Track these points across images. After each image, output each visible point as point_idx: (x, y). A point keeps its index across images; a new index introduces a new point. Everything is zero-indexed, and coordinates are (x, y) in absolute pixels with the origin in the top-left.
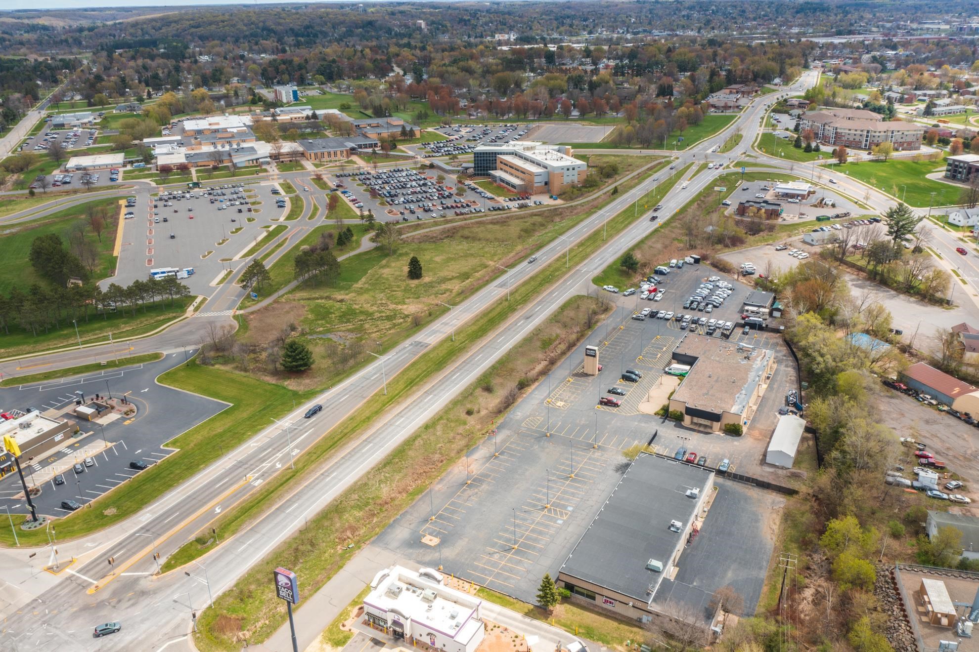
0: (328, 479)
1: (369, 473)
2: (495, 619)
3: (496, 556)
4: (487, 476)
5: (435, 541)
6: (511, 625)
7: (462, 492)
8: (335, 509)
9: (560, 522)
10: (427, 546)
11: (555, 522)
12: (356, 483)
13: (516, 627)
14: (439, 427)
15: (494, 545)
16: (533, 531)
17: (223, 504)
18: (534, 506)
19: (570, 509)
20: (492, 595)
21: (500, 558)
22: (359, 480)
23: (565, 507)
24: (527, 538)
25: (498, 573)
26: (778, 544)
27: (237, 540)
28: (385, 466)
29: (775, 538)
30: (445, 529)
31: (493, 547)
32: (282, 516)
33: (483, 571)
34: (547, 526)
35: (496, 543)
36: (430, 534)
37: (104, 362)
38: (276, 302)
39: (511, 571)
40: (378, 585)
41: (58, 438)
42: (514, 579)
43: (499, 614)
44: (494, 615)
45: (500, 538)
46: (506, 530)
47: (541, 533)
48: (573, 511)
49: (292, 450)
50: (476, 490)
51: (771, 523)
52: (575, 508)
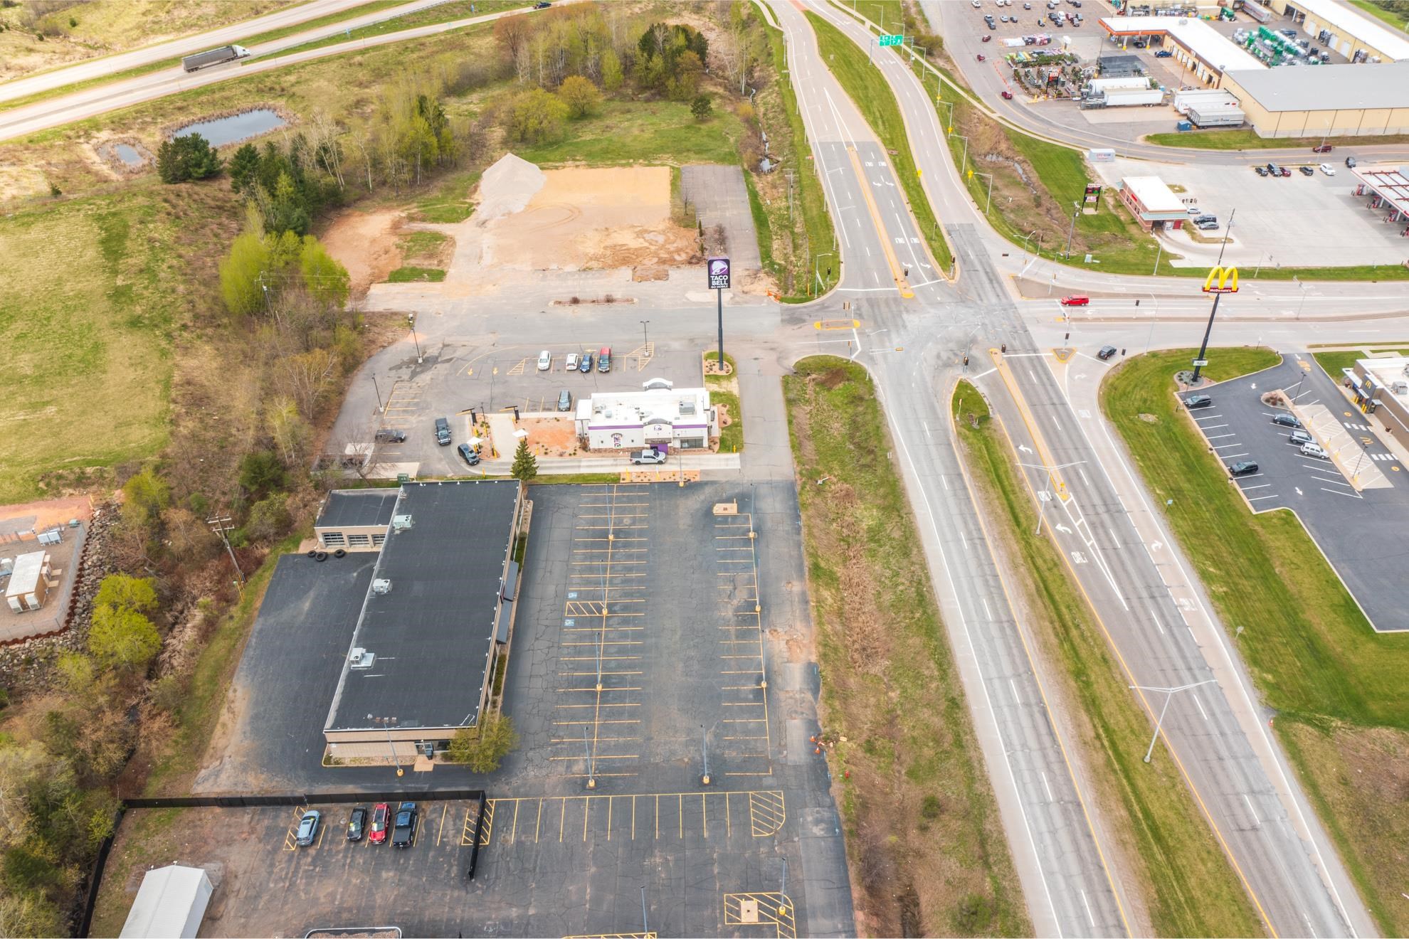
0: (963, 535)
1: (924, 567)
2: (580, 461)
3: (627, 521)
5: (718, 509)
9: (572, 595)
11: (579, 591)
13: (552, 462)
15: (641, 533)
16: (602, 569)
17: (1033, 458)
18: (626, 608)
19: (569, 623)
20: (600, 480)
22: (920, 548)
23: (579, 623)
24: (603, 557)
25: (610, 503)
26: (227, 685)
29: (230, 694)
30: (723, 529)
31: (641, 530)
33: (630, 500)
34: (588, 582)
35: (640, 536)
36: (734, 517)
39: (597, 510)
42: (587, 503)
43: (579, 467)
44: (583, 464)
45: (640, 545)
46: (640, 557)
47: (590, 569)
48: (562, 619)
50: (735, 602)
51: (230, 725)
52: (562, 627)
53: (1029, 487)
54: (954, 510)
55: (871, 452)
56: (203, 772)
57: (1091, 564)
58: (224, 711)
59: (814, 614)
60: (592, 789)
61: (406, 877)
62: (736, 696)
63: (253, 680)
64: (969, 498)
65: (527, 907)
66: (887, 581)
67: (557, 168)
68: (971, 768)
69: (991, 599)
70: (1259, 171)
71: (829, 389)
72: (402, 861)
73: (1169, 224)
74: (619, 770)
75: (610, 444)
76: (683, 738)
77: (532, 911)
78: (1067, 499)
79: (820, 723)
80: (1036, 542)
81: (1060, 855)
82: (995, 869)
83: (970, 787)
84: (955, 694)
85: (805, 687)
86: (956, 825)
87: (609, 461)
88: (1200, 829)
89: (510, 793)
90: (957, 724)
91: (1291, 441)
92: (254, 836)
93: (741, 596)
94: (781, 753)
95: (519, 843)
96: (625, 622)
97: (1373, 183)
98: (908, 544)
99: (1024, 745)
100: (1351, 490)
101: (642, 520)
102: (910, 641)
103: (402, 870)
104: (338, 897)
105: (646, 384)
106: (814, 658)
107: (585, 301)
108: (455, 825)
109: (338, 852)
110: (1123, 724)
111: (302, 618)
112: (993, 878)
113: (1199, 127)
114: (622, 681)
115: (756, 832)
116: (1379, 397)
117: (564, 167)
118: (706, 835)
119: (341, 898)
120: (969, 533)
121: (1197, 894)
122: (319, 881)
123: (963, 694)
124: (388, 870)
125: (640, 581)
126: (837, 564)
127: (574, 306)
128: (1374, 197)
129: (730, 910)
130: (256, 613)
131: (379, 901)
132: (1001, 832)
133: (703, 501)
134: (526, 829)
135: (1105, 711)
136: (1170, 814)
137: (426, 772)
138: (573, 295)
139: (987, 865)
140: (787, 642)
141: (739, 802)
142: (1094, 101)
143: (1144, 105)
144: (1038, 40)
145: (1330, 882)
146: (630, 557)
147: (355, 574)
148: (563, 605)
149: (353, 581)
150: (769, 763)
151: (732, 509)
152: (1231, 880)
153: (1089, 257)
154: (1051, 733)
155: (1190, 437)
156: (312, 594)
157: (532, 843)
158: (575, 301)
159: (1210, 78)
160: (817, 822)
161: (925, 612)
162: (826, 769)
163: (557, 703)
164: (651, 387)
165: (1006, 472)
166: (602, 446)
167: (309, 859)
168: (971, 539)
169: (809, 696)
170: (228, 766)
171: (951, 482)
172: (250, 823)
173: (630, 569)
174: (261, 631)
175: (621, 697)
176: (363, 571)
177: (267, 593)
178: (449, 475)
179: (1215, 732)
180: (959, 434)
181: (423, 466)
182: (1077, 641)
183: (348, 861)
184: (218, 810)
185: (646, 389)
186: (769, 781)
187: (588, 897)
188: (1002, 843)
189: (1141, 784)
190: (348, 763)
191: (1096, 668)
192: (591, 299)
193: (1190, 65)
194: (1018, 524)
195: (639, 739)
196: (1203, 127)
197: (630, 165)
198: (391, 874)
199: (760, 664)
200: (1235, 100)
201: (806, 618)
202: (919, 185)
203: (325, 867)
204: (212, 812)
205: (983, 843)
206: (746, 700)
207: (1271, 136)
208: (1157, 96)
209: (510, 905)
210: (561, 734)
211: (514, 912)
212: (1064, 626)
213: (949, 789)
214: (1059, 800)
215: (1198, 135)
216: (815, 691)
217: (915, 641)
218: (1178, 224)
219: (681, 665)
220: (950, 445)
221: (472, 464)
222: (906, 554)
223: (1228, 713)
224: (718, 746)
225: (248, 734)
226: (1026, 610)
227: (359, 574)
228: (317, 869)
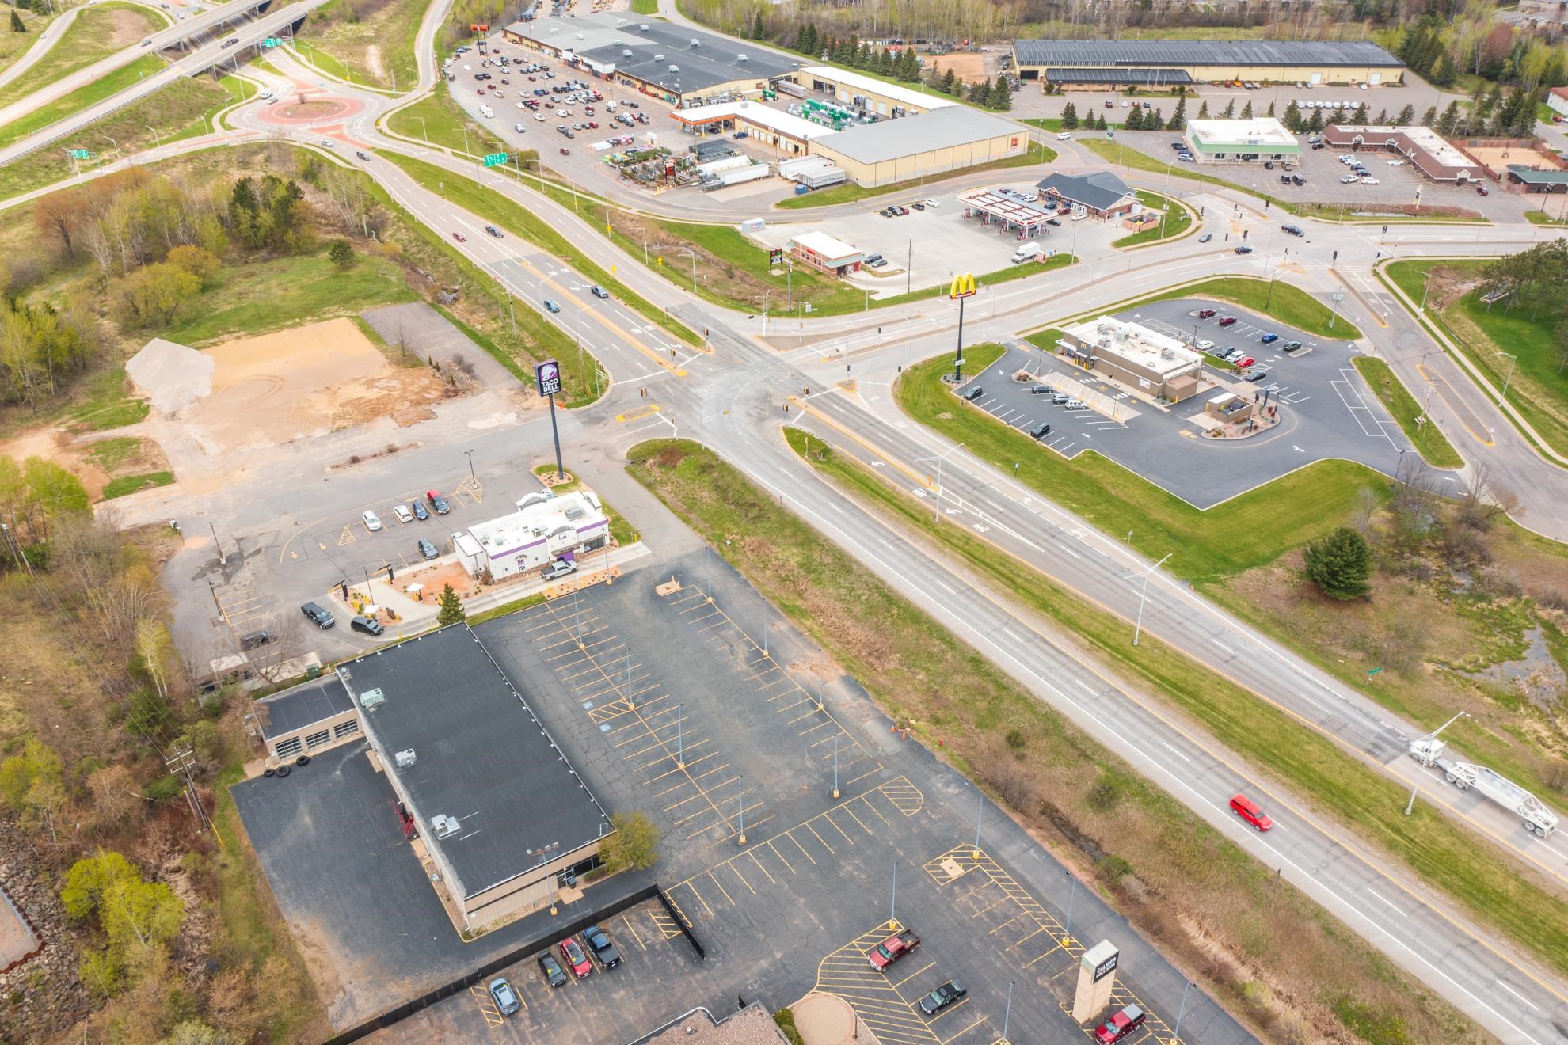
0: (882, 541)
1: (872, 575)
2: (490, 595)
3: (584, 628)
5: (661, 591)
7: (746, 642)
9: (587, 705)
10: (661, 583)
11: (591, 700)
15: (607, 633)
16: (597, 675)
17: (886, 467)
19: (605, 728)
20: (525, 604)
22: (856, 562)
23: (614, 724)
24: (585, 664)
26: (281, 925)
29: (293, 931)
30: (679, 605)
31: (604, 631)
33: (571, 611)
34: (592, 690)
35: (608, 636)
36: (681, 592)
39: (546, 630)
41: (1144, 383)
42: (531, 627)
45: (615, 643)
47: (585, 679)
48: (597, 728)
49: (984, 524)
50: (741, 656)
51: (321, 957)
52: (602, 734)
53: (904, 491)
54: (861, 526)
55: (753, 505)
56: (332, 1010)
57: (993, 529)
58: (301, 948)
59: (814, 641)
60: (745, 844)
61: (641, 988)
62: (805, 725)
63: (308, 908)
64: (864, 513)
65: (771, 953)
66: (848, 598)
67: (215, 344)
68: (1025, 700)
69: (942, 579)
70: (884, 213)
71: (674, 467)
72: (623, 978)
73: (850, 268)
74: (757, 820)
75: (514, 569)
76: (789, 774)
77: (778, 955)
78: (939, 490)
79: (888, 717)
80: (941, 528)
81: (1132, 727)
82: (1097, 757)
83: (1034, 712)
84: (972, 654)
85: (853, 695)
86: (1043, 743)
87: (521, 587)
88: (1205, 673)
89: (674, 880)
90: (990, 675)
91: (1055, 402)
92: (447, 1033)
93: (742, 651)
94: (877, 750)
95: (719, 913)
96: (657, 707)
97: (980, 205)
98: (844, 563)
99: (1049, 668)
100: (1117, 424)
101: (599, 623)
102: (904, 633)
103: (630, 984)
104: (587, 1035)
105: (520, 503)
106: (843, 673)
107: (365, 458)
108: (646, 927)
109: (551, 1002)
110: (1101, 628)
111: (313, 832)
112: (1100, 764)
113: (813, 189)
114: (696, 753)
115: (908, 813)
116: (1095, 354)
117: (223, 342)
118: (871, 833)
119: (591, 1034)
120: (886, 538)
121: (1231, 713)
122: (555, 1034)
123: (978, 653)
124: (616, 991)
125: (641, 671)
126: (794, 600)
127: (356, 466)
128: (981, 216)
129: (937, 874)
130: (251, 850)
131: (631, 1018)
132: (1081, 732)
133: (641, 589)
134: (716, 899)
135: (1082, 624)
136: (1177, 671)
137: (579, 900)
138: (350, 455)
139: (1088, 758)
140: (811, 669)
141: (875, 798)
142: (712, 183)
143: (755, 179)
144: (623, 140)
145: (1300, 670)
146: (614, 656)
147: (338, 773)
148: (586, 716)
149: (341, 779)
150: (875, 761)
151: (674, 586)
152: (1246, 695)
153: (808, 307)
154: (1061, 653)
155: (986, 420)
157: (731, 906)
158: (355, 460)
159: (796, 149)
160: (947, 784)
161: (899, 608)
162: (921, 747)
163: (653, 794)
164: (525, 505)
165: (876, 485)
166: (507, 574)
167: (528, 1022)
168: (891, 542)
169: (863, 701)
170: (356, 992)
171: (842, 507)
172: (432, 1025)
173: (622, 665)
174: (274, 864)
175: (707, 766)
176: (344, 766)
177: (247, 827)
178: (361, 651)
179: (1163, 608)
180: (816, 468)
182: (1026, 585)
183: (569, 1003)
184: (383, 1032)
185: (522, 508)
186: (885, 774)
187: (816, 922)
188: (1087, 738)
189: (1144, 661)
190: (490, 928)
191: (1054, 598)
192: (373, 453)
193: (770, 141)
194: (917, 520)
195: (753, 790)
196: (817, 188)
197: (300, 324)
198: (622, 992)
199: (803, 694)
200: (830, 162)
201: (810, 645)
202: (616, 282)
203: (550, 1019)
204: (379, 1037)
205: (1073, 745)
206: (815, 724)
207: (873, 186)
208: (762, 170)
209: (756, 960)
210: (680, 815)
211: (764, 963)
212: (1008, 578)
213: (1019, 721)
214: (1102, 693)
215: (816, 195)
216: (866, 696)
217: (909, 631)
218: (856, 266)
219: (737, 721)
220: (816, 478)
221: (378, 634)
222: (849, 571)
223: (1161, 593)
224: (823, 767)
225: (351, 956)
226: (974, 577)
227: (342, 771)
228: (544, 1025)
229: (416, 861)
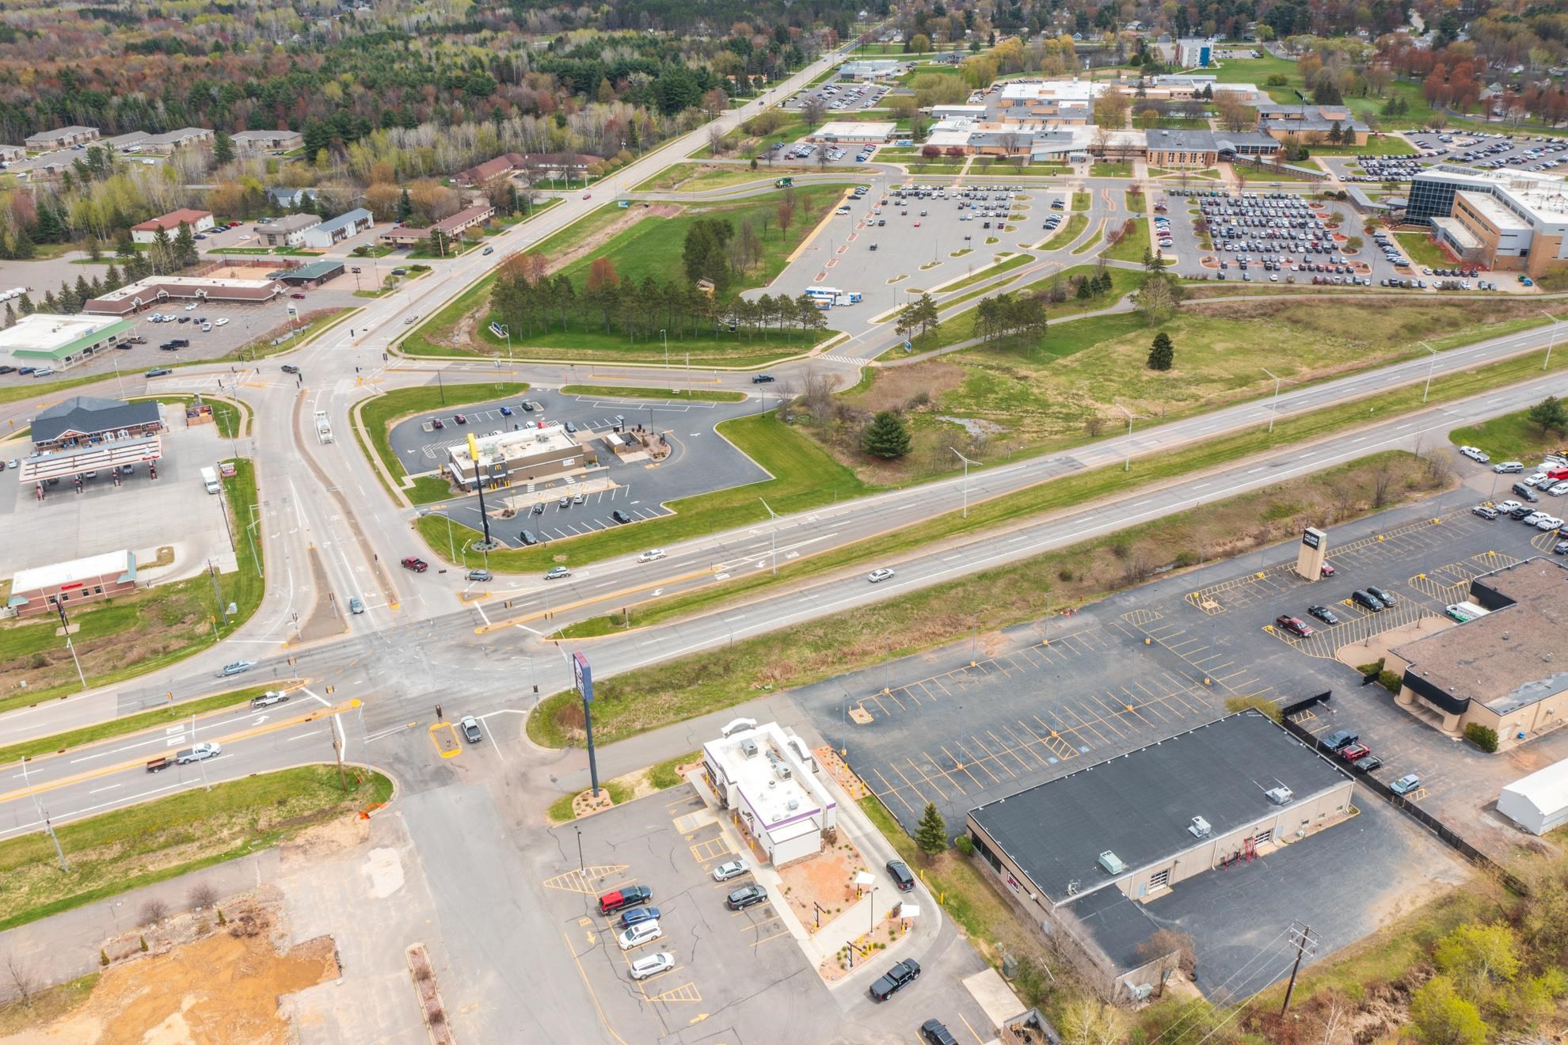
0: (802, 600)
1: (858, 609)
2: (856, 839)
3: (926, 768)
4: (1005, 664)
5: (866, 719)
6: (868, 853)
7: (954, 674)
8: (785, 638)
9: (1053, 760)
10: (850, 721)
11: (1045, 759)
12: (833, 615)
14: (1001, 583)
15: (935, 753)
16: (1004, 757)
17: (666, 588)
18: (1036, 726)
19: (1084, 749)
20: (878, 811)
21: (928, 774)
23: (1080, 744)
24: (988, 764)
25: (910, 789)
26: (1384, 931)
27: (650, 632)
28: (886, 607)
29: (1388, 922)
30: (891, 710)
31: (932, 755)
32: (719, 623)
33: (894, 779)
34: (1030, 759)
35: (941, 752)
36: (867, 709)
37: (676, 390)
38: (932, 360)
39: (928, 792)
40: (732, 732)
41: (568, 462)
42: (922, 803)
43: (867, 836)
44: (858, 833)
45: (952, 748)
46: (968, 742)
47: (1012, 763)
48: (1086, 754)
49: (789, 552)
50: (975, 678)
51: (1407, 899)
52: (1093, 752)
54: (773, 608)
55: (704, 668)
56: (1456, 883)
57: (798, 550)
58: (1404, 914)
60: (1210, 682)
62: (1068, 652)
64: (752, 604)
68: (1029, 564)
78: (722, 567)
80: (785, 573)
82: (1089, 548)
83: (1042, 563)
86: (1070, 566)
90: (999, 574)
99: (995, 549)
106: (996, 632)
109: (1394, 767)
110: (943, 526)
112: (1095, 547)
115: (1160, 616)
119: (1412, 748)
120: (799, 597)
122: (1420, 763)
125: (997, 731)
131: (1391, 731)
133: (859, 733)
136: (995, 509)
139: (1088, 551)
140: (991, 645)
141: (1148, 627)
146: (974, 748)
148: (1069, 760)
149: (1186, 919)
156: (1235, 941)
161: (906, 602)
163: (1166, 723)
165: (697, 596)
168: (806, 595)
170: (1432, 871)
173: (990, 743)
175: (1126, 697)
178: (963, 938)
179: (923, 502)
181: (965, 972)
183: (1392, 758)
187: (1276, 656)
189: (984, 518)
195: (1149, 678)
198: (1371, 735)
199: (1028, 650)
205: (1076, 554)
206: (1066, 647)
224: (1117, 646)
227: (1174, 919)
229: (1281, 851)
